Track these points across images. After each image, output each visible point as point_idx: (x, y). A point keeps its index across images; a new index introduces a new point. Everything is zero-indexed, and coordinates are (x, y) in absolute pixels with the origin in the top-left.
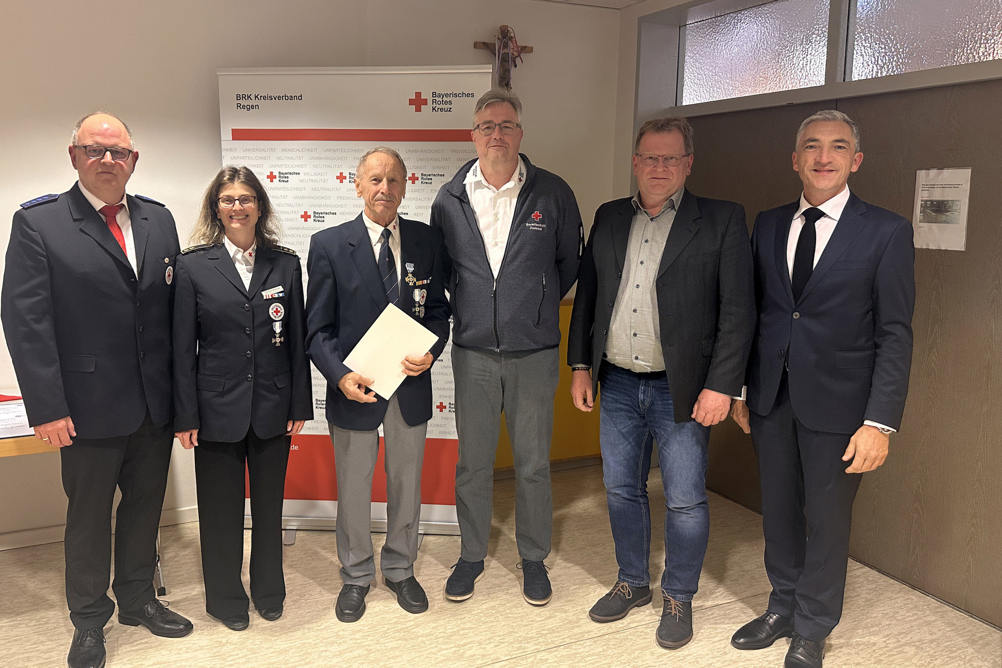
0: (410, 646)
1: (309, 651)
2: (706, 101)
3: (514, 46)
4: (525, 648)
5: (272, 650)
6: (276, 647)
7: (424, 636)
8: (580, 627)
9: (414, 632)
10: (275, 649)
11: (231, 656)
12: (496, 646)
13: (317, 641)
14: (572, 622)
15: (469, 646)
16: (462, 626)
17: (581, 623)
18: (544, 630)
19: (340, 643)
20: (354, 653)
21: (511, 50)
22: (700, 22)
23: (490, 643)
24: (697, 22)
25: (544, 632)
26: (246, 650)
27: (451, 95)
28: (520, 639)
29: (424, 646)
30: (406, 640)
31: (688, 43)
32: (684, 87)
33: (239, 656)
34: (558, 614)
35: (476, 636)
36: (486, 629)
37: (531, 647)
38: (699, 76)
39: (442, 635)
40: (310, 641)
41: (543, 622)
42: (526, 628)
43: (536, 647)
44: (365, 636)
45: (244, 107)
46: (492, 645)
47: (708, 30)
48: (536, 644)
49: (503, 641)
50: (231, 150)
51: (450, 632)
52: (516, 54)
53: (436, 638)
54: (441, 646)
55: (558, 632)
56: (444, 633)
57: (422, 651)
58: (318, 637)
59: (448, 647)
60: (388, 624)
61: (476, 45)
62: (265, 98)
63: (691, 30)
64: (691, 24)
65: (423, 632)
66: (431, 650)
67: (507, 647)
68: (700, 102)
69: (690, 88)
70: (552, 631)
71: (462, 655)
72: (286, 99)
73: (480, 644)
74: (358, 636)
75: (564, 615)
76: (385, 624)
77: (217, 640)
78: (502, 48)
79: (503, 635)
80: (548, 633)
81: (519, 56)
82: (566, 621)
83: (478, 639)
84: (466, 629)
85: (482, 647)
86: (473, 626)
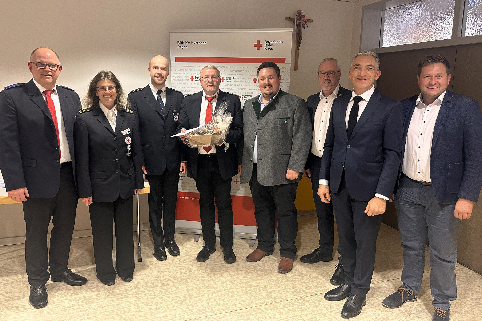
0: (247, 291)
1: (203, 290)
2: (393, 45)
3: (304, 19)
4: (299, 295)
5: (186, 289)
6: (188, 287)
7: (254, 286)
8: (325, 286)
9: (250, 284)
10: (188, 288)
11: (169, 290)
12: (286, 293)
13: (206, 286)
14: (322, 284)
15: (274, 292)
16: (271, 283)
17: (326, 285)
18: (308, 287)
19: (216, 287)
20: (222, 292)
21: (302, 21)
22: (392, 8)
23: (284, 291)
24: (390, 8)
25: (308, 288)
26: (175, 288)
27: (274, 42)
28: (297, 290)
29: (254, 291)
30: (246, 288)
31: (386, 18)
32: (383, 39)
33: (172, 291)
34: (315, 280)
35: (277, 288)
36: (282, 285)
37: (302, 295)
38: (391, 34)
39: (262, 286)
40: (203, 285)
41: (308, 283)
42: (300, 285)
43: (305, 295)
44: (228, 285)
45: (181, 47)
46: (284, 293)
47: (395, 12)
48: (304, 293)
49: (289, 291)
50: (175, 66)
51: (266, 285)
52: (305, 23)
53: (259, 288)
54: (261, 292)
55: (315, 288)
56: (263, 285)
57: (252, 293)
58: (207, 284)
59: (265, 292)
60: (238, 280)
61: (286, 19)
62: (190, 43)
63: (387, 12)
64: (387, 9)
65: (254, 285)
66: (257, 293)
67: (291, 294)
68: (391, 46)
69: (386, 39)
70: (312, 287)
71: (271, 296)
72: (199, 44)
73: (279, 292)
74: (224, 285)
75: (318, 281)
76: (237, 280)
77: (163, 283)
78: (298, 20)
79: (290, 288)
80: (311, 289)
81: (306, 24)
82: (319, 283)
83: (278, 289)
84: (273, 284)
85: (280, 293)
86: (276, 283)
